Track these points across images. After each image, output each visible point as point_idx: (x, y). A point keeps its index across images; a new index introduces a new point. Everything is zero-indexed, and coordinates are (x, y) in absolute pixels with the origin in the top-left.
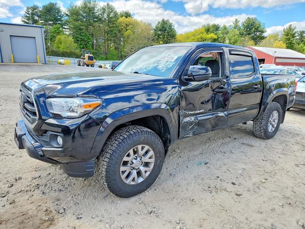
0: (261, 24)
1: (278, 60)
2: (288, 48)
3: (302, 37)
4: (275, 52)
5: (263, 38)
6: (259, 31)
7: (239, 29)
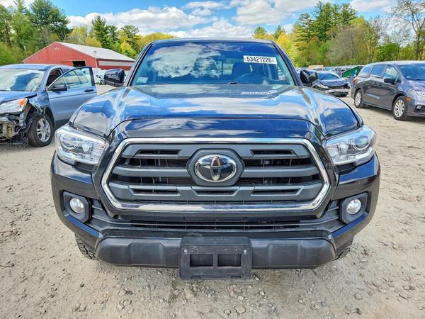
0: (60, 11)
1: (101, 63)
2: (103, 46)
3: (114, 33)
4: (95, 52)
5: (68, 31)
6: (60, 21)
7: (28, 13)
